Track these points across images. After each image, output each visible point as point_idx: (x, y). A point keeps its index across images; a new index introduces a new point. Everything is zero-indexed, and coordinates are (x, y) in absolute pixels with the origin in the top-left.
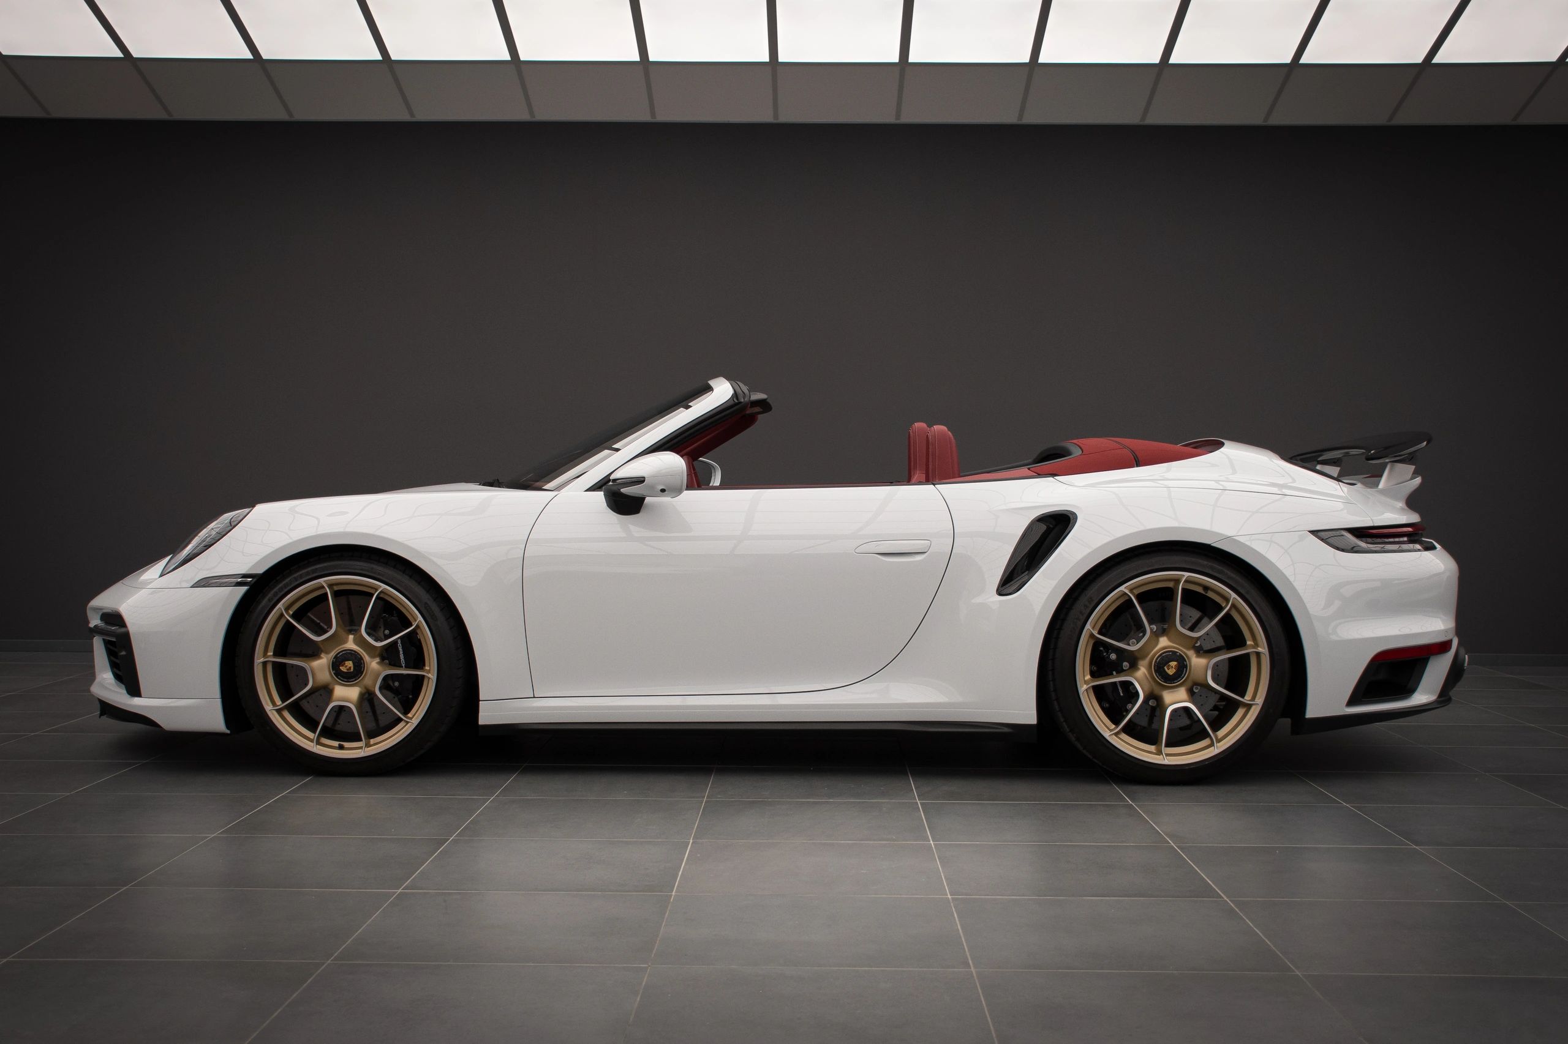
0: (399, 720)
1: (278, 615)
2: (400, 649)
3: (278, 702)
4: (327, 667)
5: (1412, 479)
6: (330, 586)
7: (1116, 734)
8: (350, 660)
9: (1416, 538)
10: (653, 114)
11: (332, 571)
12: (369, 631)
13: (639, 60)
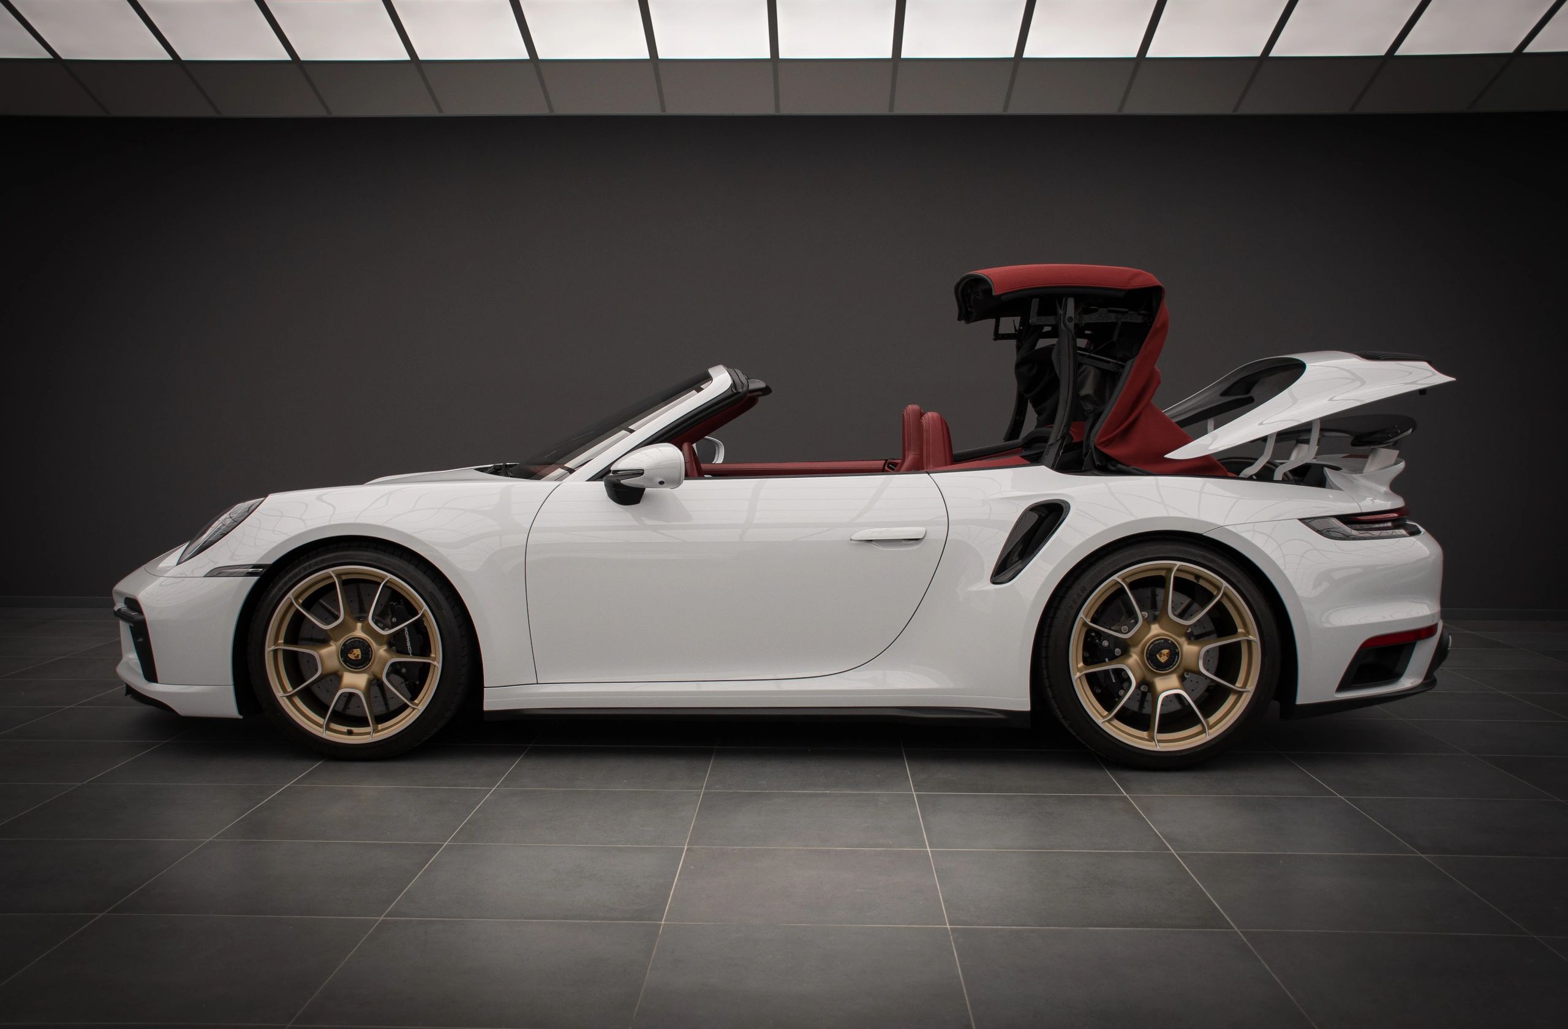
0: (405, 707)
1: (289, 602)
2: (407, 637)
3: (289, 688)
4: (336, 654)
5: (1396, 463)
6: (339, 575)
7: (1109, 721)
8: (358, 648)
9: (1401, 523)
10: (663, 108)
11: (342, 561)
12: (376, 617)
13: (649, 58)
